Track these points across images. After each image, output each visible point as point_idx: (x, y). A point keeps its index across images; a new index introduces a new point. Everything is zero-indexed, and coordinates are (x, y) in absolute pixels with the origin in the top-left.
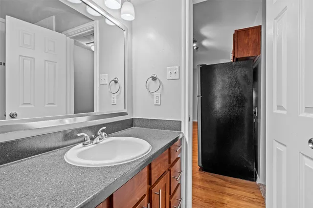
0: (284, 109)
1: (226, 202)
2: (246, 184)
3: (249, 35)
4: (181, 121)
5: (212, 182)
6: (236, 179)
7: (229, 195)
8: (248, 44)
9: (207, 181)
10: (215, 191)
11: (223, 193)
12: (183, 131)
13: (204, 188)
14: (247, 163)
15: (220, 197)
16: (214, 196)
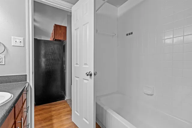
0: (78, 65)
1: (53, 115)
2: (61, 102)
3: (61, 29)
4: (26, 75)
5: (43, 109)
6: (56, 102)
7: (54, 111)
8: (61, 33)
9: (40, 110)
10: (46, 113)
11: (51, 111)
12: (28, 81)
13: (39, 115)
14: (61, 92)
15: (50, 114)
16: (47, 115)
